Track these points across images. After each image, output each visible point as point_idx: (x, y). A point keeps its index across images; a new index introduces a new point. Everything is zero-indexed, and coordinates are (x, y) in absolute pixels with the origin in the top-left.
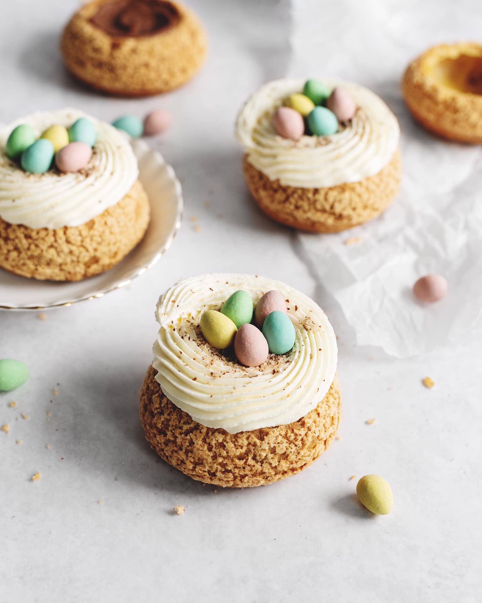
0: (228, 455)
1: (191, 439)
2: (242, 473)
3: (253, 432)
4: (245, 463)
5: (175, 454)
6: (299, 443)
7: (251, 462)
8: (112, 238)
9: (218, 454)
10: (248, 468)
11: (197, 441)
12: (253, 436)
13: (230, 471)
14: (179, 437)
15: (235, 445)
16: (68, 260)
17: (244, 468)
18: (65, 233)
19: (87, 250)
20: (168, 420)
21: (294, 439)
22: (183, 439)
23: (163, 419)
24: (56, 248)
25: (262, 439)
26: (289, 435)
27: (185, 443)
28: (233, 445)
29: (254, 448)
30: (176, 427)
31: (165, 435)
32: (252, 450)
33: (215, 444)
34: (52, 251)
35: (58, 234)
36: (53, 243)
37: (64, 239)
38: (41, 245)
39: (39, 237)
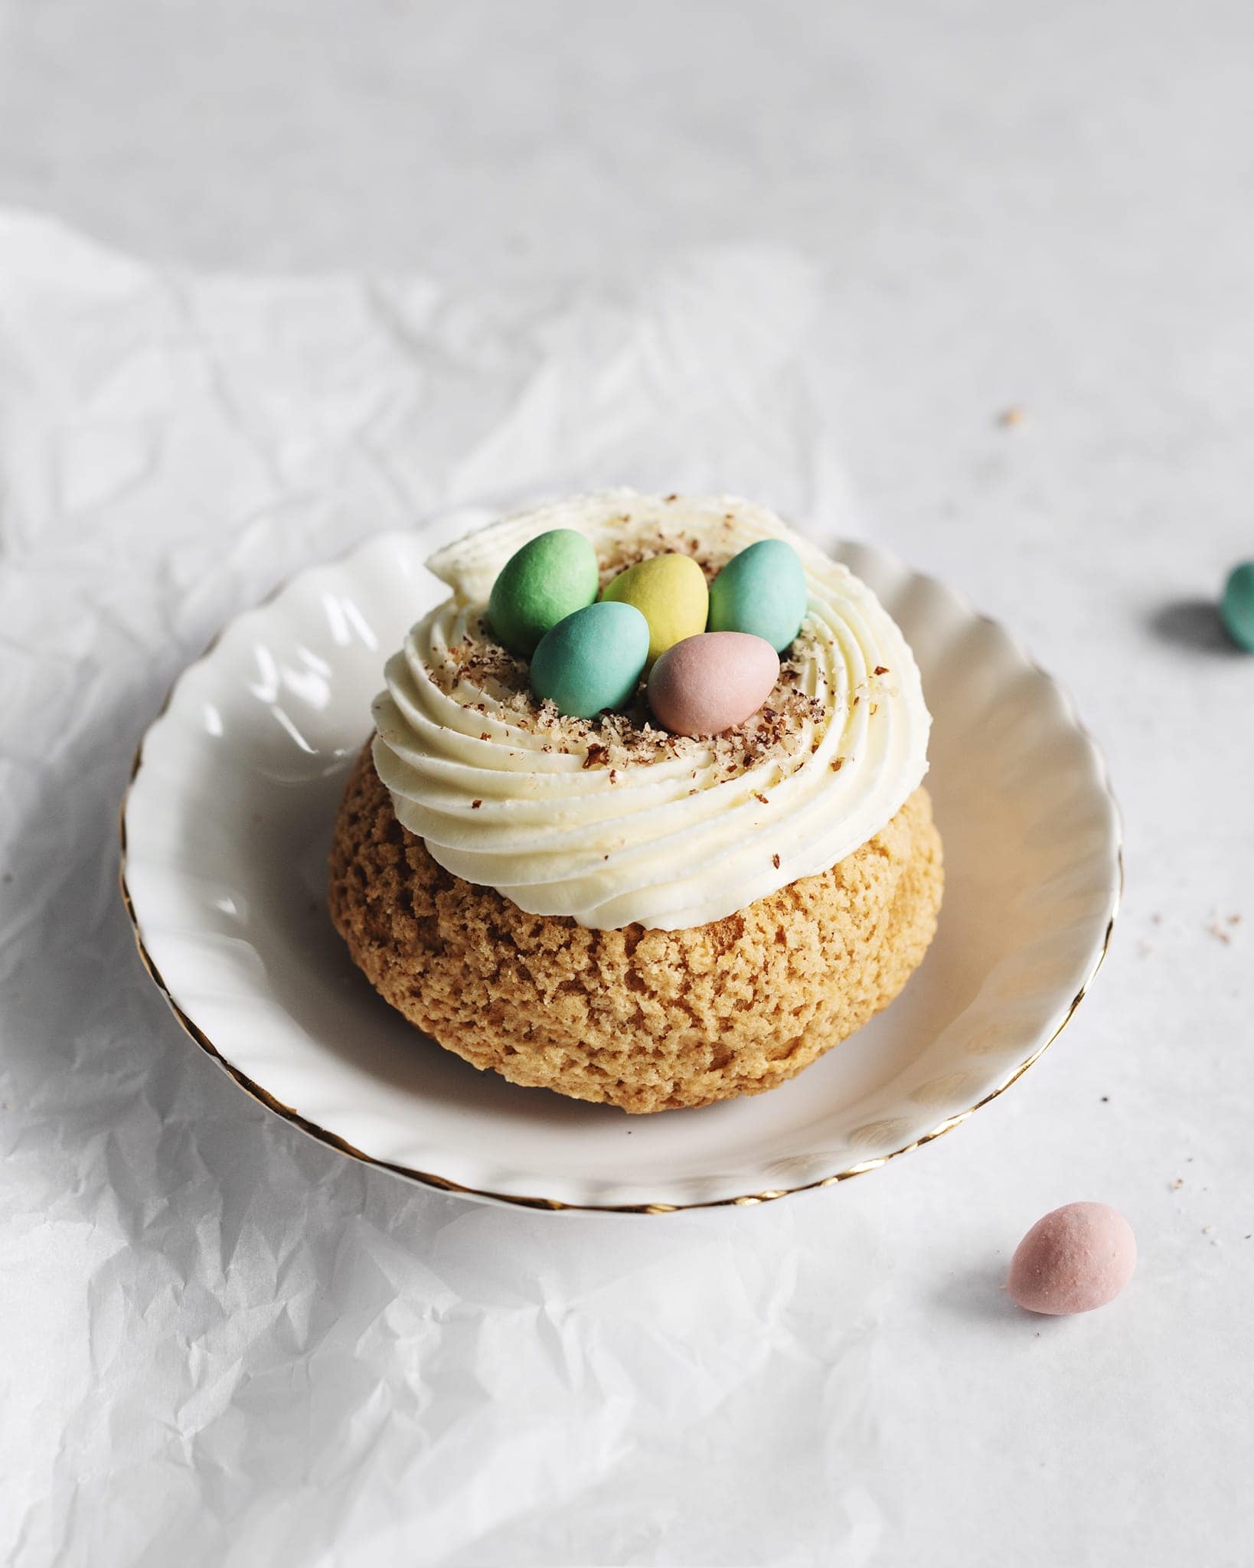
8: (792, 993)
16: (625, 1044)
18: (630, 950)
19: (697, 1022)
24: (590, 995)
34: (575, 1004)
35: (605, 948)
36: (584, 976)
37: (624, 969)
38: (541, 976)
39: (539, 946)
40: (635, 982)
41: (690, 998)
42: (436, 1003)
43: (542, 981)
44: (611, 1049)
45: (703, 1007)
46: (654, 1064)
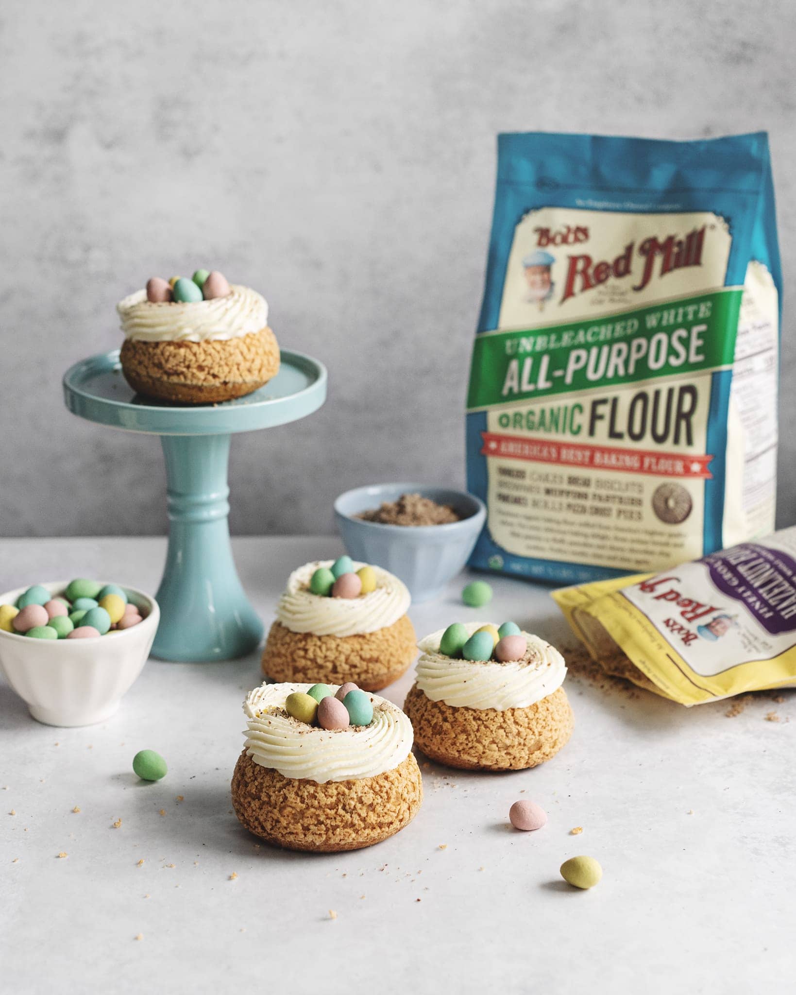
0: (319, 806)
1: (285, 794)
2: (334, 824)
3: (341, 783)
4: (336, 813)
5: (270, 815)
6: (384, 795)
7: (341, 811)
8: (554, 724)
9: (310, 805)
10: (339, 818)
11: (290, 795)
12: (341, 786)
13: (322, 823)
14: (273, 795)
15: (326, 795)
16: (516, 743)
17: (335, 818)
18: (513, 715)
19: (533, 733)
20: (261, 784)
21: (380, 790)
22: (277, 796)
23: (256, 783)
24: (505, 729)
25: (350, 789)
26: (374, 786)
27: (279, 799)
28: (323, 795)
29: (343, 797)
30: (269, 787)
31: (259, 799)
32: (342, 800)
33: (307, 796)
34: (501, 731)
35: (506, 715)
36: (502, 724)
37: (513, 720)
38: (491, 726)
39: (488, 718)
40: (516, 723)
41: (530, 725)
42: (461, 744)
43: (492, 728)
44: (512, 745)
45: (534, 727)
46: (523, 749)
